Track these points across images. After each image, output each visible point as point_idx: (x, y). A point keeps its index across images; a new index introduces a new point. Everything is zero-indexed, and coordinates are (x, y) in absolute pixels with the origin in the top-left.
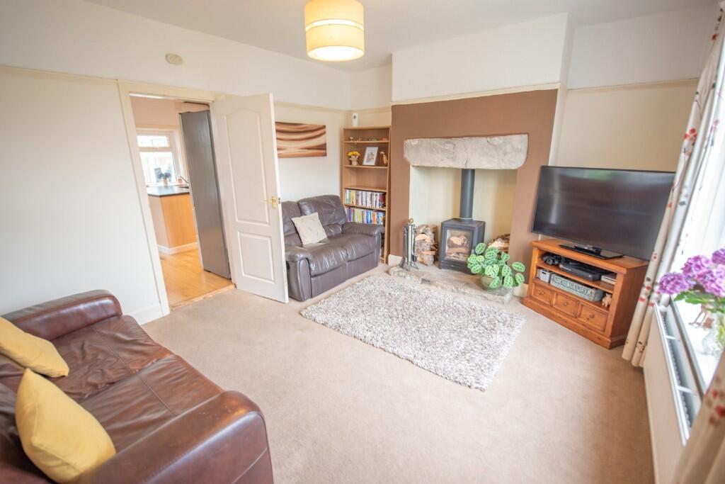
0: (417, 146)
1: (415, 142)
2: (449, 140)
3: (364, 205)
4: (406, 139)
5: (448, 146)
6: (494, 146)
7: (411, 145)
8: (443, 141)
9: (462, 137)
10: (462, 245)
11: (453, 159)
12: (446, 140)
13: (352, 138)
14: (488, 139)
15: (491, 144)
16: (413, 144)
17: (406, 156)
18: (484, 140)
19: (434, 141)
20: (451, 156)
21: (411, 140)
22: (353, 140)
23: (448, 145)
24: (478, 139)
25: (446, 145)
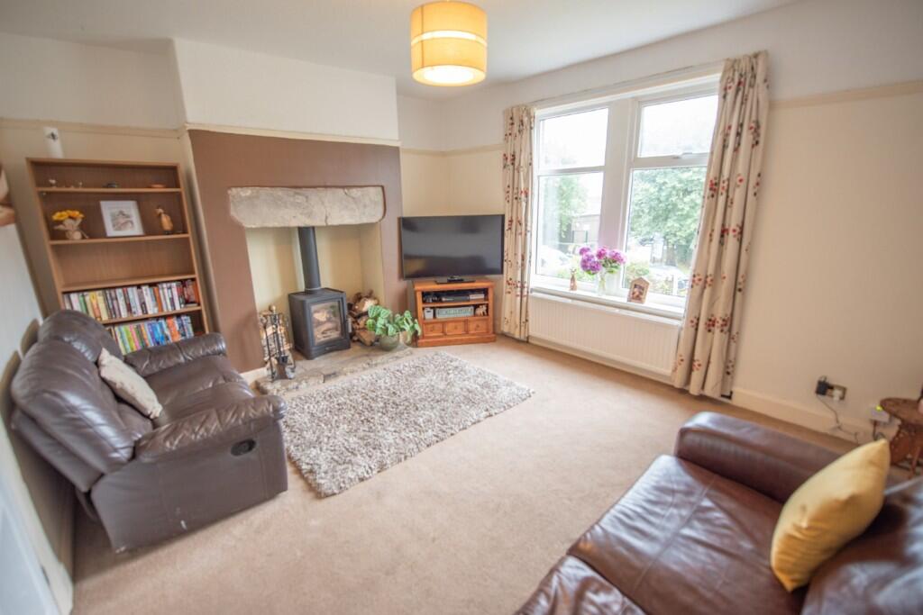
0: (249, 198)
1: (247, 192)
2: (298, 191)
3: (139, 313)
4: (230, 188)
5: (300, 199)
6: (353, 198)
7: (240, 197)
8: (292, 192)
9: (315, 187)
10: (329, 320)
11: (310, 215)
12: (294, 190)
13: (53, 182)
14: (346, 190)
15: (350, 196)
16: (243, 194)
17: (233, 213)
18: (341, 191)
19: (279, 192)
20: (306, 211)
21: (239, 189)
22: (56, 185)
23: (300, 197)
24: (334, 190)
25: (297, 196)
